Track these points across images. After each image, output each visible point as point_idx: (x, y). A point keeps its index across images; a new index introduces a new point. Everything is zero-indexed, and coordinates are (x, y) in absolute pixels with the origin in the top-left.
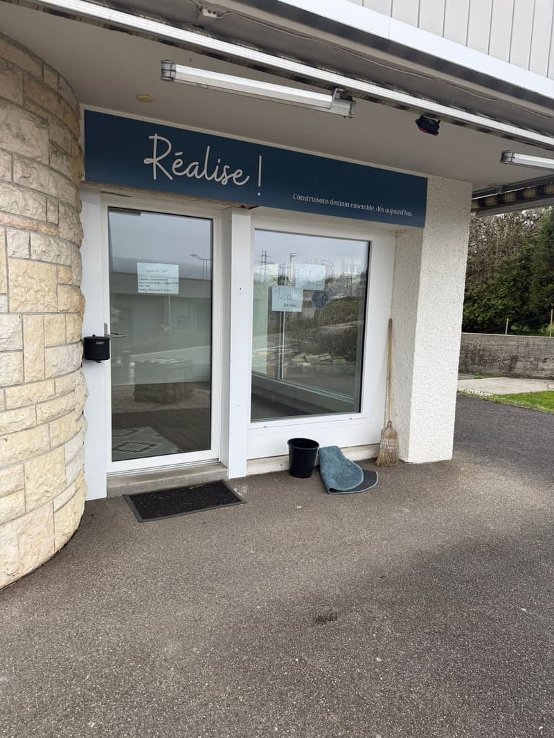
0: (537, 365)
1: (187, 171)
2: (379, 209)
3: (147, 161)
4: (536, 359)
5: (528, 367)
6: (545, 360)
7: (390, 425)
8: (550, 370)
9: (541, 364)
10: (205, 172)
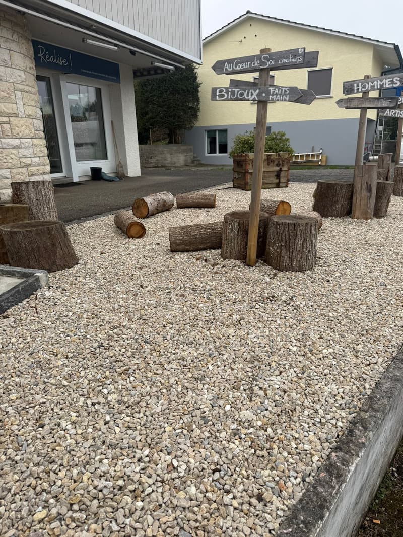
0: (148, 161)
1: (50, 60)
2: (107, 76)
3: (39, 55)
4: (147, 157)
5: (144, 162)
6: (151, 158)
7: (120, 163)
8: (154, 163)
9: (149, 160)
10: (55, 60)
